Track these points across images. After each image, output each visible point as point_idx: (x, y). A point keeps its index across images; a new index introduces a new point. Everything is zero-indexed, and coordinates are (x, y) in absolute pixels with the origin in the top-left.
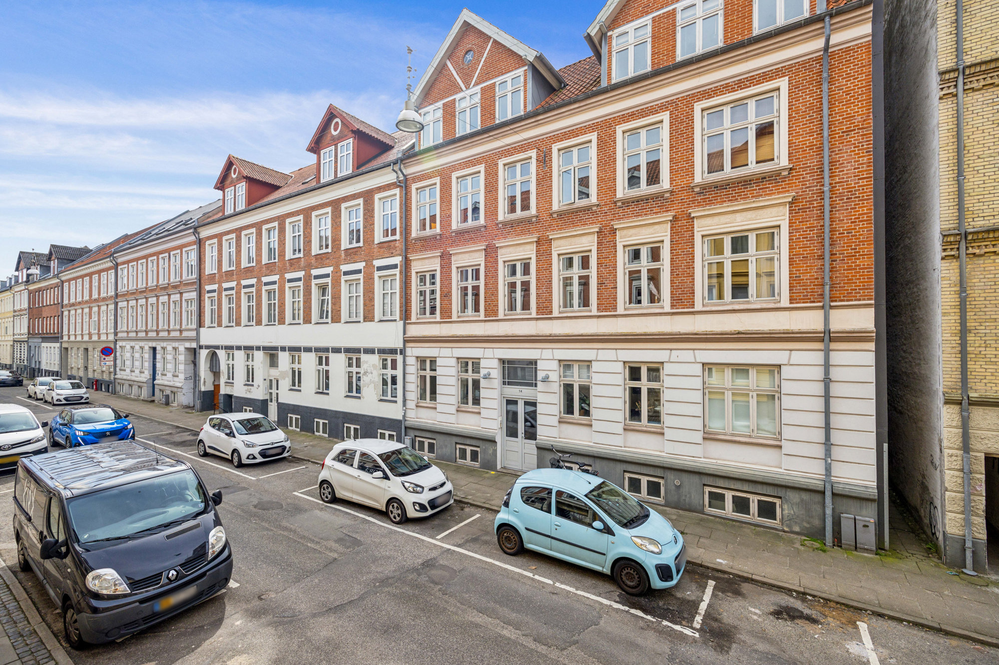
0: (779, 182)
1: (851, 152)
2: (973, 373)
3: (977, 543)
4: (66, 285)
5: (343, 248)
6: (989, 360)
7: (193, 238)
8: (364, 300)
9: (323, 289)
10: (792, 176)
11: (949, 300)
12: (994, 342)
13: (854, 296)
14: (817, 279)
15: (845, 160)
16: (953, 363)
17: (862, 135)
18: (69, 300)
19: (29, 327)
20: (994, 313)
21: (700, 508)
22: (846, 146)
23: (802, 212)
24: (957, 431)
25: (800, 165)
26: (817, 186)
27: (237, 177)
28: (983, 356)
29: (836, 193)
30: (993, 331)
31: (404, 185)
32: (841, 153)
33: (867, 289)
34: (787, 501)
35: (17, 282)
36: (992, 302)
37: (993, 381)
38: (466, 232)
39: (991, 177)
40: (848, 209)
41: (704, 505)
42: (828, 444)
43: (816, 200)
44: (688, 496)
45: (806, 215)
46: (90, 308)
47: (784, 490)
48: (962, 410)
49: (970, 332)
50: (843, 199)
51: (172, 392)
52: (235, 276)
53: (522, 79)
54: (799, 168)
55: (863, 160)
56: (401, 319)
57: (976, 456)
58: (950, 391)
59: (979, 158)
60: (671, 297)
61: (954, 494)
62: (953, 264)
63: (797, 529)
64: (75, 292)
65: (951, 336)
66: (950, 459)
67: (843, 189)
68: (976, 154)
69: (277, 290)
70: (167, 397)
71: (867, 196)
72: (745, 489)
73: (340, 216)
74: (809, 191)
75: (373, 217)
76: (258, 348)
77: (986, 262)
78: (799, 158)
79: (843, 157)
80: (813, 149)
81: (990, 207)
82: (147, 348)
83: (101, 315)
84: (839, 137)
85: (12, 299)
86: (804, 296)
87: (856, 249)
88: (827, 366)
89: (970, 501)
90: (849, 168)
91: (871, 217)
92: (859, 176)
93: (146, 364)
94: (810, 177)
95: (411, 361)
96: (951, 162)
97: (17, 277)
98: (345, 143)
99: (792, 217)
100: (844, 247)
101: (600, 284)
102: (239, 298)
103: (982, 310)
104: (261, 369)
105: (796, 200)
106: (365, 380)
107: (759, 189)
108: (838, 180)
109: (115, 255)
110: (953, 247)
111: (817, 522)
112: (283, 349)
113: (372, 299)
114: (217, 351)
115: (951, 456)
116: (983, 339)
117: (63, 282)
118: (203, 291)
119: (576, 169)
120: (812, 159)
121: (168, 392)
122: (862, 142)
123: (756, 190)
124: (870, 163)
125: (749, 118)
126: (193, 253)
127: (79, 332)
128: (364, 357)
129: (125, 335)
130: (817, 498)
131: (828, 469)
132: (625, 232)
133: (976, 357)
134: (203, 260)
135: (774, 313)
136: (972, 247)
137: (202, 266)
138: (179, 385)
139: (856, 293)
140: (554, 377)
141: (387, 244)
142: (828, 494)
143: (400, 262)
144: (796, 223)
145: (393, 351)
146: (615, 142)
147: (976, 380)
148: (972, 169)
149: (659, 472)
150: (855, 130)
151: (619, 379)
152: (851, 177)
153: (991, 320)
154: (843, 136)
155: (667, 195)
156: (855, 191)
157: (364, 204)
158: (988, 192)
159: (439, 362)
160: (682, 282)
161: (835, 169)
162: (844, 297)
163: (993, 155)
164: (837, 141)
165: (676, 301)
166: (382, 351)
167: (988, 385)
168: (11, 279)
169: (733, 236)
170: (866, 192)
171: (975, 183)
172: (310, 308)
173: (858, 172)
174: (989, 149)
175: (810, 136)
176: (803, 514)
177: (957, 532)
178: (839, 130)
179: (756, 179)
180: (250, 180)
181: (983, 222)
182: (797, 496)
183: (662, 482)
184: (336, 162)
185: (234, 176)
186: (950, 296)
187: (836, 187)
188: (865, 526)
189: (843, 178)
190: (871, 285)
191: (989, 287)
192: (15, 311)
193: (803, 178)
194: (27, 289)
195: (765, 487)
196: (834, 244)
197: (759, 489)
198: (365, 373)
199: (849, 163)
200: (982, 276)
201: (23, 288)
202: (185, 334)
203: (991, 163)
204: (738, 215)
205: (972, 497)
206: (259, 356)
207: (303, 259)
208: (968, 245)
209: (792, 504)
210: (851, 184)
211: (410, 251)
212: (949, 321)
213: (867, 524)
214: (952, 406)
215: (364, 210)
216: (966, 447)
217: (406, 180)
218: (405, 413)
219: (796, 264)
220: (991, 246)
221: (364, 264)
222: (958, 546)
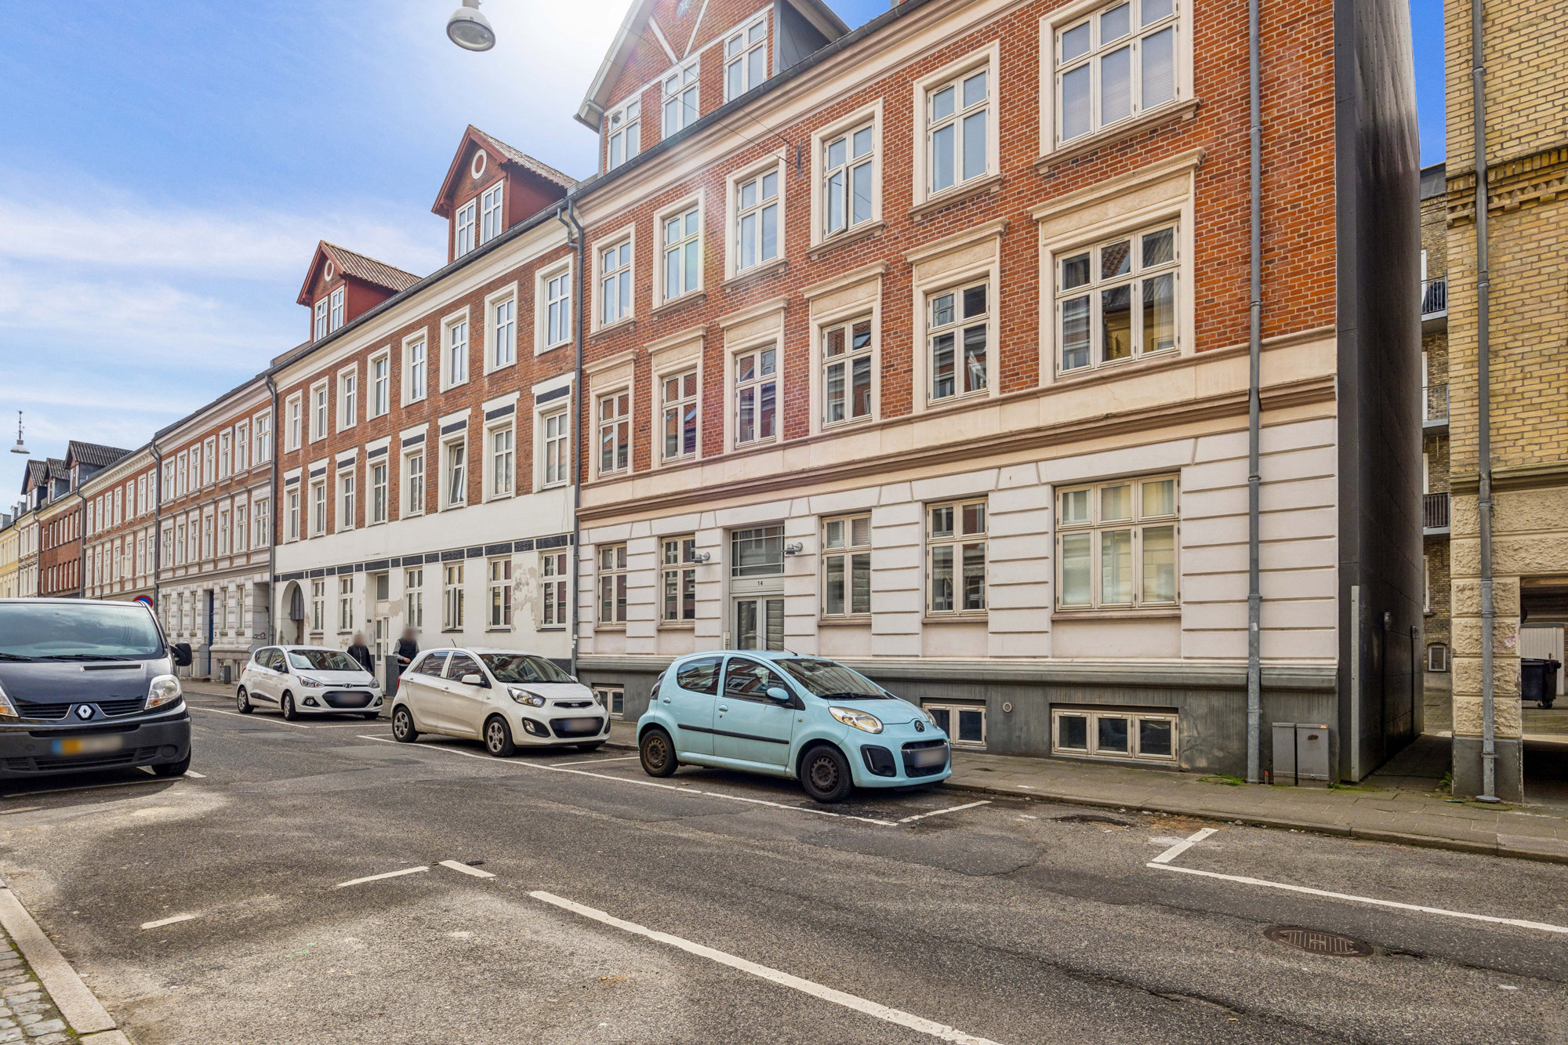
0: (1179, 134)
1: (1298, 58)
2: (1502, 431)
3: (1504, 745)
4: (90, 504)
5: (485, 373)
6: (1528, 402)
7: (267, 394)
8: (518, 459)
9: (456, 448)
10: (1201, 120)
11: (1460, 302)
12: (1537, 367)
13: (1303, 322)
14: (1242, 299)
15: (1288, 75)
16: (1468, 417)
17: (1316, 25)
18: (94, 530)
19: (39, 584)
20: (1536, 313)
21: (1044, 748)
22: (1290, 48)
23: (1217, 182)
24: (1472, 542)
25: (1213, 97)
26: (1241, 130)
27: (332, 279)
28: (1519, 397)
29: (1274, 138)
30: (1536, 348)
31: (579, 246)
32: (1281, 64)
33: (1324, 305)
34: (1186, 714)
35: (24, 511)
36: (1534, 294)
37: (1536, 441)
38: (675, 311)
39: (1531, 64)
40: (1292, 164)
41: (1050, 743)
42: (1256, 600)
43: (1240, 156)
44: (1025, 728)
45: (1224, 186)
46: (123, 538)
47: (1181, 695)
48: (1480, 501)
49: (1497, 356)
50: (1285, 147)
51: (235, 661)
52: (326, 450)
53: (765, 26)
54: (1212, 103)
55: (1317, 70)
56: (572, 482)
57: (1505, 585)
58: (1462, 470)
59: (1511, 31)
60: (1001, 373)
61: (1466, 661)
62: (1467, 234)
63: (1202, 763)
64: (103, 516)
65: (1465, 368)
66: (1461, 596)
67: (1285, 128)
68: (1505, 25)
69: (387, 464)
70: (228, 669)
71: (1325, 134)
72: (1118, 702)
73: (483, 318)
74: (1229, 141)
75: (532, 310)
76: (359, 568)
77: (1524, 220)
78: (1212, 85)
79: (1285, 70)
80: (1235, 64)
81: (1531, 117)
82: (200, 592)
83: (138, 547)
84: (1278, 35)
85: (17, 541)
86: (1219, 335)
87: (1306, 234)
88: (1255, 456)
89: (1494, 669)
90: (1294, 89)
91: (1331, 171)
92: (1312, 99)
93: (199, 620)
94: (1230, 115)
95: (588, 552)
96: (1464, 46)
97: (24, 505)
98: (491, 190)
99: (1201, 193)
100: (1286, 234)
101: (886, 367)
102: (332, 486)
103: (1518, 310)
104: (364, 602)
105: (1206, 161)
106: (517, 597)
107: (1146, 152)
108: (1276, 114)
109: (157, 443)
110: (1465, 200)
111: (1234, 746)
112: (396, 563)
113: (529, 455)
114: (299, 582)
115: (1462, 590)
116: (1519, 364)
117: (85, 501)
118: (280, 483)
119: (851, 170)
120: (1233, 83)
121: (229, 662)
122: (1316, 38)
123: (1141, 154)
124: (1329, 73)
125: (1132, 30)
126: (267, 421)
127: (107, 581)
128: (516, 558)
129: (169, 575)
130: (1235, 700)
131: (1254, 644)
132: (926, 267)
133: (1506, 401)
134: (280, 429)
135: (1169, 374)
136: (1499, 196)
137: (280, 440)
138: (244, 647)
139: (1305, 315)
140: (810, 546)
141: (553, 354)
142: (1253, 688)
143: (574, 381)
144: (1206, 203)
145: (559, 541)
146: (911, 109)
147: (1506, 444)
148: (1499, 54)
149: (977, 693)
150: (1304, 18)
151: (915, 534)
152: (1298, 104)
153: (1532, 328)
154: (1285, 32)
155: (995, 189)
156: (1305, 128)
157: (520, 291)
158: (1526, 92)
159: (631, 548)
160: (1021, 342)
161: (1272, 94)
162: (1286, 325)
163: (1536, 21)
164: (1275, 42)
165: (1008, 377)
166: (545, 543)
167: (1527, 448)
168: (16, 509)
169: (1104, 245)
170: (1323, 128)
171: (1505, 78)
172: (436, 485)
173: (1310, 93)
174: (1529, 13)
175: (1229, 43)
176: (1213, 735)
177: (1472, 729)
178: (1277, 22)
179: (1141, 136)
180: (351, 280)
181: (1519, 148)
182: (1204, 702)
183: (982, 710)
184: (478, 225)
185: (328, 278)
186: (1463, 294)
187: (1273, 126)
188: (1313, 738)
189: (1285, 109)
190: (1332, 297)
191: (1529, 267)
192: (20, 560)
193: (1219, 120)
194: (38, 521)
195: (1150, 693)
196: (1270, 232)
197: (1142, 699)
198: (518, 585)
199: (1293, 79)
200: (1517, 249)
201: (31, 520)
202: (255, 559)
203: (1532, 36)
204: (1110, 205)
205: (1497, 662)
206: (360, 579)
207: (426, 403)
208: (1491, 193)
209: (1195, 719)
210: (1299, 117)
211: (588, 359)
212: (1461, 341)
213: (1315, 733)
214: (1465, 498)
215: (520, 301)
216: (1487, 571)
217: (583, 235)
218: (576, 645)
219: (1207, 278)
220: (1531, 189)
221: (517, 395)
222: (1471, 755)
